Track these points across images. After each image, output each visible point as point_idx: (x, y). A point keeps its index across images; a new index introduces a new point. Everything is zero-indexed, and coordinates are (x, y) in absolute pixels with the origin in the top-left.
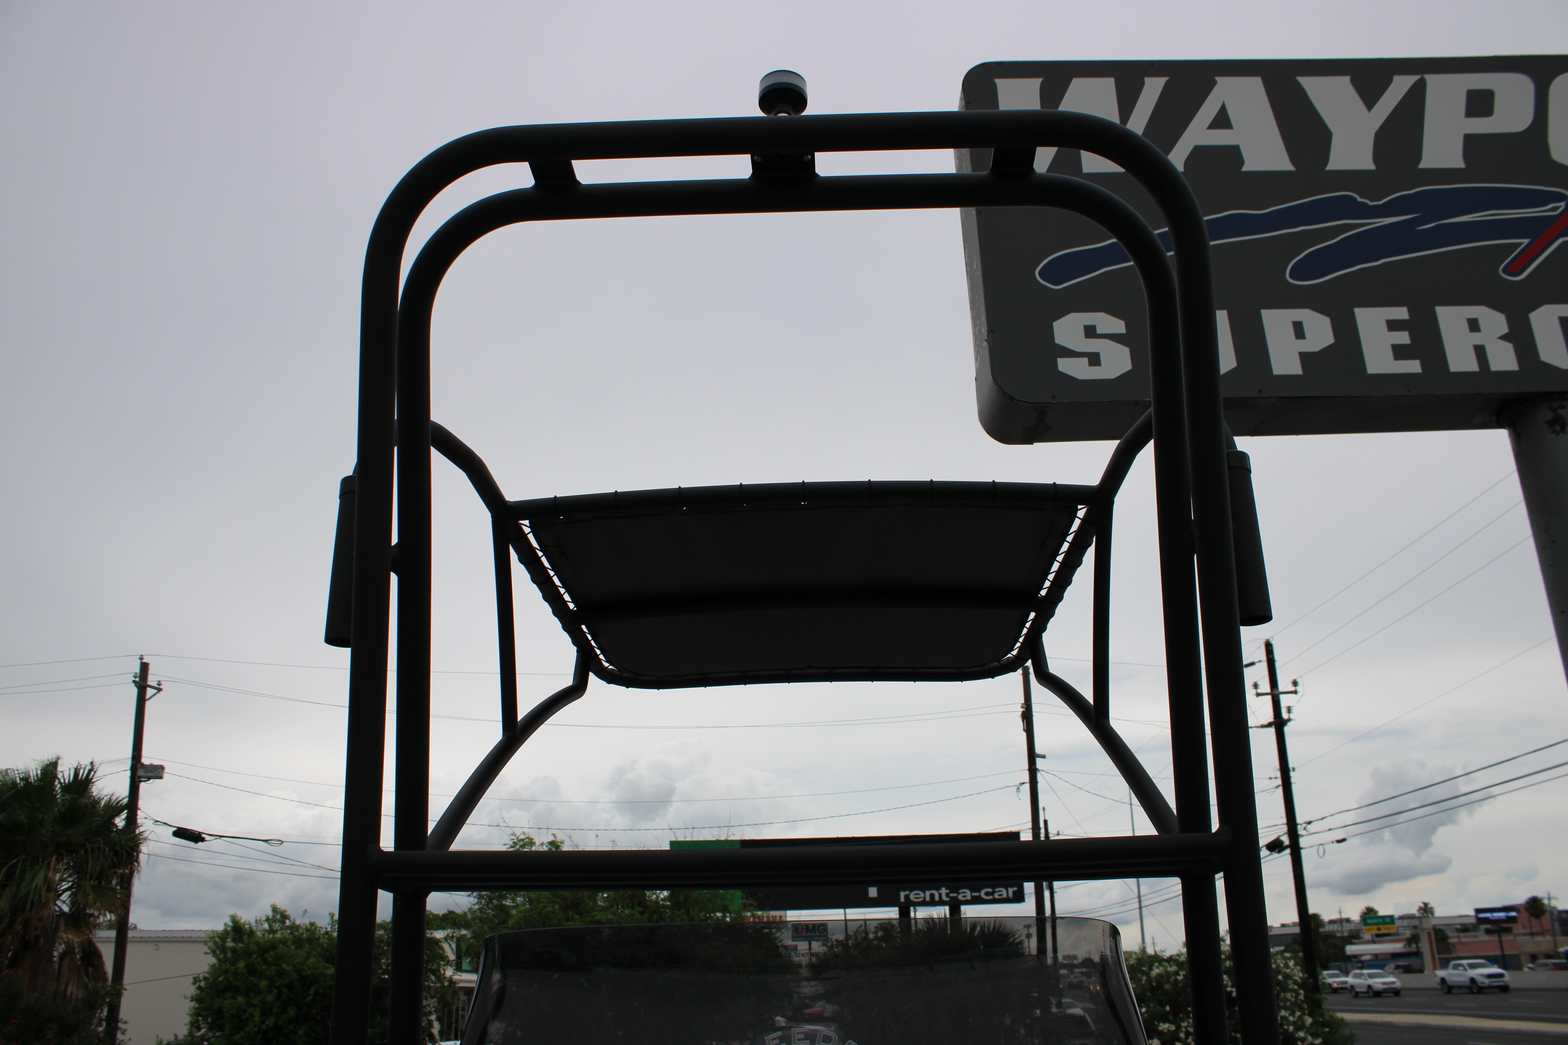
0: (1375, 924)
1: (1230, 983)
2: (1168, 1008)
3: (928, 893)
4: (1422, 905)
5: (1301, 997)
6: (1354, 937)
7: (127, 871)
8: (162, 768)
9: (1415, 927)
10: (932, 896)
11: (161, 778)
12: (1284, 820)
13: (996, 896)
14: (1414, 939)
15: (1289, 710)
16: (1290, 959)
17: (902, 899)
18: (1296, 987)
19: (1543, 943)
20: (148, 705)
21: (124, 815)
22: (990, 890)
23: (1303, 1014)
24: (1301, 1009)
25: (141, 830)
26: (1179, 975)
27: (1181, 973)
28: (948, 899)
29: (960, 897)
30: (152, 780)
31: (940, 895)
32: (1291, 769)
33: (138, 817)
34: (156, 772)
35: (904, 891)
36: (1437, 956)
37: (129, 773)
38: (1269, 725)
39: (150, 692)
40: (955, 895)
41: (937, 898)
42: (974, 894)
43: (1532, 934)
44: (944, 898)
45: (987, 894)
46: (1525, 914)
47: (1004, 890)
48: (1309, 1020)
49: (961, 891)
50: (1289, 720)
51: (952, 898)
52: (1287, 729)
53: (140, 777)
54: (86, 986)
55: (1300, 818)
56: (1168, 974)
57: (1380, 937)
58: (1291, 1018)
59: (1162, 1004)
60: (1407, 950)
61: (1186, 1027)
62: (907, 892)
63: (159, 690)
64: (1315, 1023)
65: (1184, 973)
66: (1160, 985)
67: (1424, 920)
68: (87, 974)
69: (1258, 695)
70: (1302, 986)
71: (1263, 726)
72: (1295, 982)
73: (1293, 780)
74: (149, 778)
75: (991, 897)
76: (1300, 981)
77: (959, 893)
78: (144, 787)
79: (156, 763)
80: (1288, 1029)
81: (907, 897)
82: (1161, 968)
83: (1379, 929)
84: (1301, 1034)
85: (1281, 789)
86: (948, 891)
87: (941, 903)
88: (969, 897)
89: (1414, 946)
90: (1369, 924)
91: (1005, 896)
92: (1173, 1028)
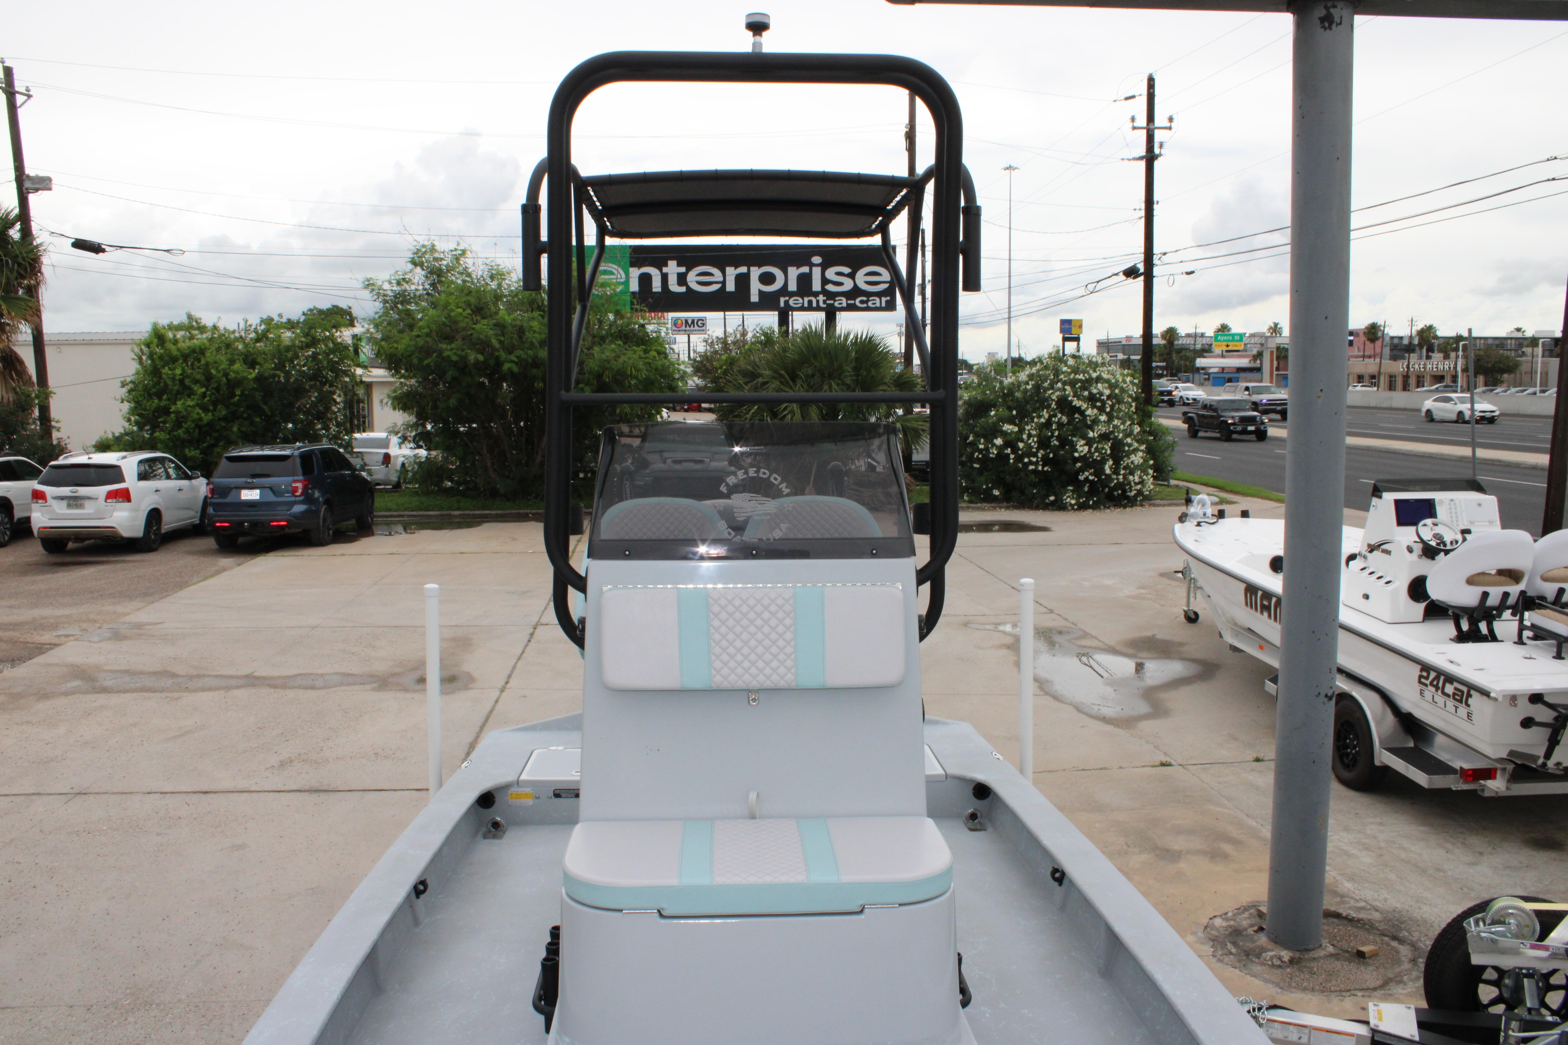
0: (1224, 341)
1: (1072, 394)
2: (1014, 412)
3: (806, 299)
4: (1273, 325)
5: (1133, 409)
6: (1206, 351)
7: (32, 282)
8: (49, 180)
9: (1262, 345)
10: (810, 302)
11: (50, 189)
12: (1142, 250)
13: (870, 304)
14: (1260, 355)
15: (1161, 146)
16: (1127, 375)
17: (782, 305)
18: (1130, 400)
19: (1370, 366)
20: (21, 112)
21: (18, 226)
22: (865, 299)
23: (1133, 424)
24: (1131, 418)
25: (39, 243)
26: (1028, 384)
27: (1030, 382)
28: (825, 306)
29: (836, 304)
30: (40, 192)
31: (818, 302)
32: (1155, 202)
33: (33, 229)
34: (44, 184)
35: (784, 297)
36: (1275, 373)
37: (14, 185)
38: (1141, 158)
39: (20, 99)
40: (832, 302)
41: (814, 305)
42: (849, 302)
43: (1364, 357)
44: (821, 305)
45: (862, 302)
46: (1363, 338)
47: (878, 300)
48: (1137, 429)
49: (837, 299)
50: (1160, 155)
51: (828, 305)
52: (1157, 164)
53: (27, 189)
54: (14, 389)
55: (1156, 250)
56: (1019, 384)
57: (1229, 352)
58: (1122, 427)
59: (1010, 409)
60: (1252, 365)
61: (1029, 430)
62: (787, 298)
63: (29, 96)
64: (1143, 432)
65: (1033, 383)
66: (1011, 392)
67: (1269, 340)
68: (13, 379)
69: (1134, 128)
70: (1136, 399)
71: (1135, 159)
72: (1130, 396)
73: (1155, 213)
74: (37, 190)
75: (865, 305)
76: (1134, 395)
77: (835, 301)
78: (32, 198)
79: (42, 174)
80: (1118, 436)
81: (786, 302)
82: (1014, 378)
83: (1227, 346)
84: (1129, 440)
85: (1143, 220)
86: (825, 298)
87: (818, 309)
88: (844, 305)
89: (1258, 362)
90: (1220, 341)
91: (878, 305)
92: (1016, 429)
